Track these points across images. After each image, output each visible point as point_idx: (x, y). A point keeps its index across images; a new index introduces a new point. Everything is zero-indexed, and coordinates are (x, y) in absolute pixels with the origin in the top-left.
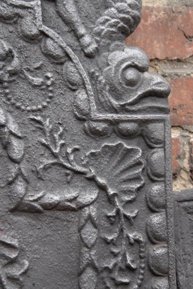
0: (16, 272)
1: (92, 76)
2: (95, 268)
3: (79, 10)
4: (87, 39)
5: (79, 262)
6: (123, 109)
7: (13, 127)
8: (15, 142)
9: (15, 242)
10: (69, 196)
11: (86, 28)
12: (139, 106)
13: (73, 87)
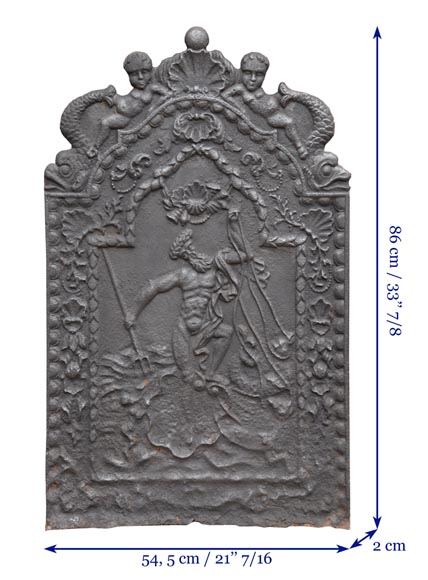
0: (264, 278)
1: (304, 170)
2: (304, 278)
3: (298, 133)
4: (302, 149)
5: (296, 273)
6: (322, 189)
7: (261, 201)
8: (262, 210)
9: (262, 263)
10: (290, 239)
11: (302, 142)
12: (331, 187)
13: (293, 177)
